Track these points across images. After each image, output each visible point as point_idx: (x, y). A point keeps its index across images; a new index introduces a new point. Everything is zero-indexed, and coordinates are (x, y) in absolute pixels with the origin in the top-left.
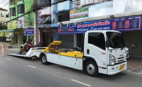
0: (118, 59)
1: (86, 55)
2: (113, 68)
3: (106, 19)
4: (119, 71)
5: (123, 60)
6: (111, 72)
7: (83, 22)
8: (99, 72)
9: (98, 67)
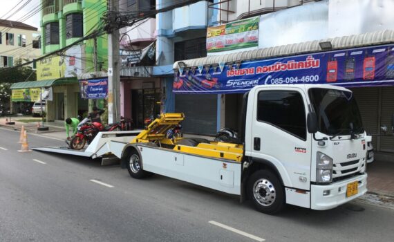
0: (343, 164)
1: (250, 152)
2: (328, 192)
3: (309, 53)
4: (343, 200)
5: (356, 169)
6: (320, 201)
7: (243, 62)
8: (288, 201)
9: (284, 187)
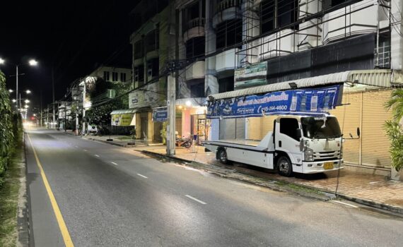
0: (321, 153)
1: (278, 148)
2: (311, 165)
3: (282, 90)
4: (322, 170)
5: (333, 156)
8: (294, 171)
9: (291, 164)
